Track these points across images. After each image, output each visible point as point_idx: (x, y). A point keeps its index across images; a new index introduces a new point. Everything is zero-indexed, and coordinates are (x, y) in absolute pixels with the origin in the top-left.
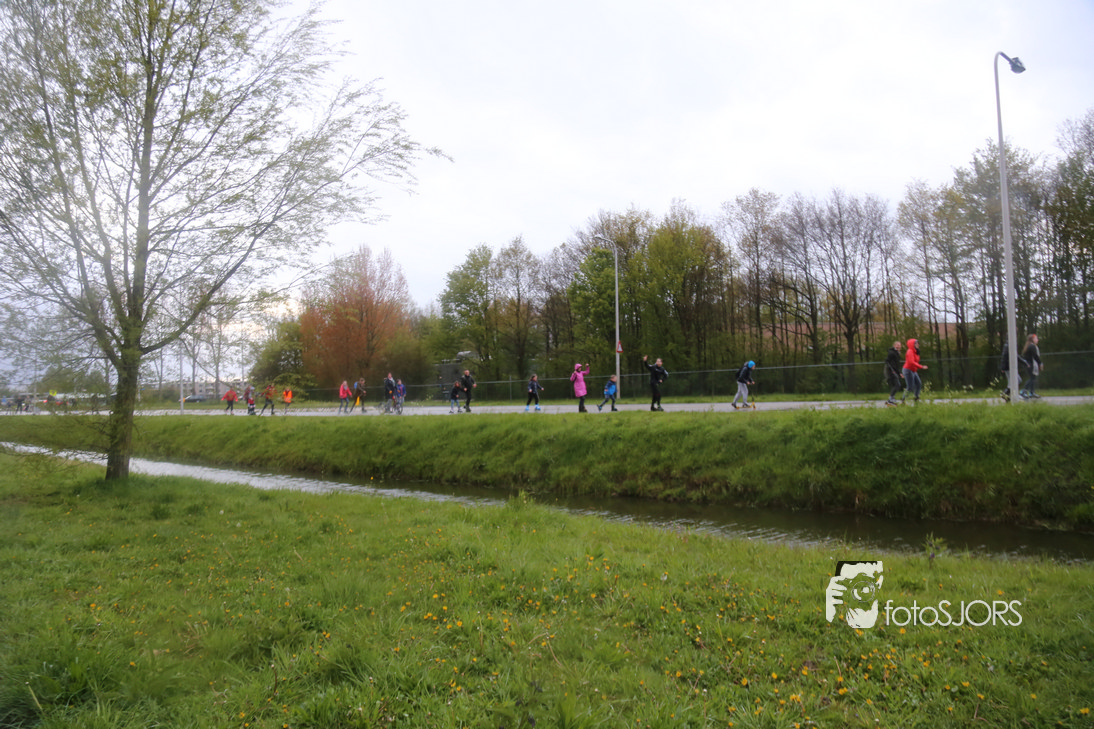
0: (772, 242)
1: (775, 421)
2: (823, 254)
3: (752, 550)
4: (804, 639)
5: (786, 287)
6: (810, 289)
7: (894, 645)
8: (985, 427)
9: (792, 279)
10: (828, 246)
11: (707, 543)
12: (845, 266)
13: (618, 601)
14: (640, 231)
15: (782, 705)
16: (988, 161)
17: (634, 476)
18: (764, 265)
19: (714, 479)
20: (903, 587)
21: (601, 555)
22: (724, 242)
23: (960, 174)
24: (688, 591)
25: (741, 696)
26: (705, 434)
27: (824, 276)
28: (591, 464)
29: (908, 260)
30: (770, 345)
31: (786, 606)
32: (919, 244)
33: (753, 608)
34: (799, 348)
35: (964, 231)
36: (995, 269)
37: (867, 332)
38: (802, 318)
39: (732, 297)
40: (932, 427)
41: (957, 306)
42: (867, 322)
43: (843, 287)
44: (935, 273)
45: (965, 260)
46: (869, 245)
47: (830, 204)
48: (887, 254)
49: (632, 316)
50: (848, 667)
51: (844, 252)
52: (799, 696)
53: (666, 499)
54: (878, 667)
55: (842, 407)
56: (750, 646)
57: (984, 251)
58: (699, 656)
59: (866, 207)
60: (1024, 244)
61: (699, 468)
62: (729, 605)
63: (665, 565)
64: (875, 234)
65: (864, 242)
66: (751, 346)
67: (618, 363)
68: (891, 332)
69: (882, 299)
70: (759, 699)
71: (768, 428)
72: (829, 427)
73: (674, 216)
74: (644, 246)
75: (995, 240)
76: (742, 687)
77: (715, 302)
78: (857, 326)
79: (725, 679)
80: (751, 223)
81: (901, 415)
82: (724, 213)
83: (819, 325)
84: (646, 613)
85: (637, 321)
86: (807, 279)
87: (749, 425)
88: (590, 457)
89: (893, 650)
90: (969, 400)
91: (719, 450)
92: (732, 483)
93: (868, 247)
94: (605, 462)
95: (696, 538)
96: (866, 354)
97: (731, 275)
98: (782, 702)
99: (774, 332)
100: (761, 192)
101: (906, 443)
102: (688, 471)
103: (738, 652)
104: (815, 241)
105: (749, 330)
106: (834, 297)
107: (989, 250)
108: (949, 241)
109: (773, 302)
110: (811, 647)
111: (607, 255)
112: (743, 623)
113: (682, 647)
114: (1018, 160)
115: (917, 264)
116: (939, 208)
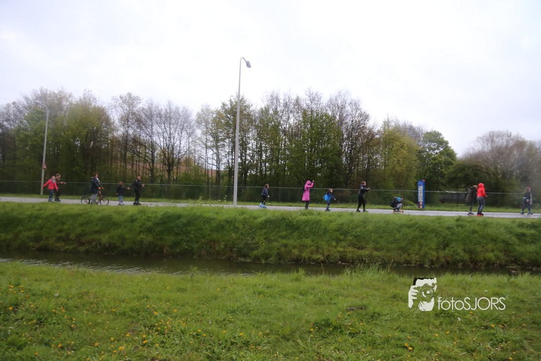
0: (136, 121)
1: (128, 211)
2: (160, 131)
3: (108, 277)
4: (129, 319)
5: (141, 144)
6: (153, 146)
7: (171, 317)
8: (222, 217)
9: (144, 140)
10: (163, 127)
11: (84, 275)
12: (170, 138)
13: (27, 310)
14: (65, 103)
15: (115, 353)
16: (235, 101)
17: (47, 238)
18: (131, 132)
19: (94, 240)
20: (178, 291)
21: (19, 284)
22: (111, 117)
23: (224, 105)
24: (70, 301)
25: (93, 352)
26: (90, 216)
27: (160, 142)
28: (20, 232)
29: (198, 139)
30: (130, 173)
31: (122, 304)
32: (204, 132)
33: (105, 306)
34: (145, 175)
35: (223, 130)
36: (234, 148)
37: (177, 170)
38: (147, 160)
39: (112, 145)
40: (200, 217)
41: (217, 163)
42: (177, 165)
43: (168, 148)
44: (209, 147)
45: (222, 143)
46: (182, 129)
47: (166, 107)
48: (190, 135)
49: (55, 149)
50: (149, 330)
51: (170, 132)
52: (123, 347)
53: (65, 251)
54: (163, 328)
55: (161, 205)
56: (100, 326)
57: (230, 140)
58: (72, 335)
59: (182, 112)
60: (245, 139)
61: (85, 235)
62: (92, 306)
63: (58, 287)
64: (185, 125)
65: (180, 128)
66: (120, 172)
67: (43, 175)
68: (188, 172)
69: (185, 156)
70: (103, 352)
71: (124, 215)
72: (154, 215)
73: (85, 98)
74: (66, 112)
75: (235, 136)
76: (95, 347)
77: (103, 147)
78: (173, 167)
79: (86, 344)
80: (126, 110)
81: (187, 211)
82: (113, 102)
83: (155, 165)
84: (43, 315)
85: (57, 152)
86: (151, 142)
87: (114, 212)
88: (20, 228)
89: (170, 320)
90: (217, 205)
91: (97, 225)
92: (103, 242)
93: (181, 130)
94: (29, 231)
95: (78, 272)
96: (176, 181)
97: (113, 134)
98: (115, 351)
99: (132, 166)
100: (133, 95)
101: (188, 224)
102: (79, 236)
103: (94, 330)
104: (157, 124)
105: (119, 164)
106: (163, 152)
107: (232, 140)
108: (216, 133)
109: (134, 151)
110: (132, 322)
111: (42, 113)
112: (99, 314)
113: (63, 331)
114: (247, 103)
115: (202, 141)
116: (214, 118)
